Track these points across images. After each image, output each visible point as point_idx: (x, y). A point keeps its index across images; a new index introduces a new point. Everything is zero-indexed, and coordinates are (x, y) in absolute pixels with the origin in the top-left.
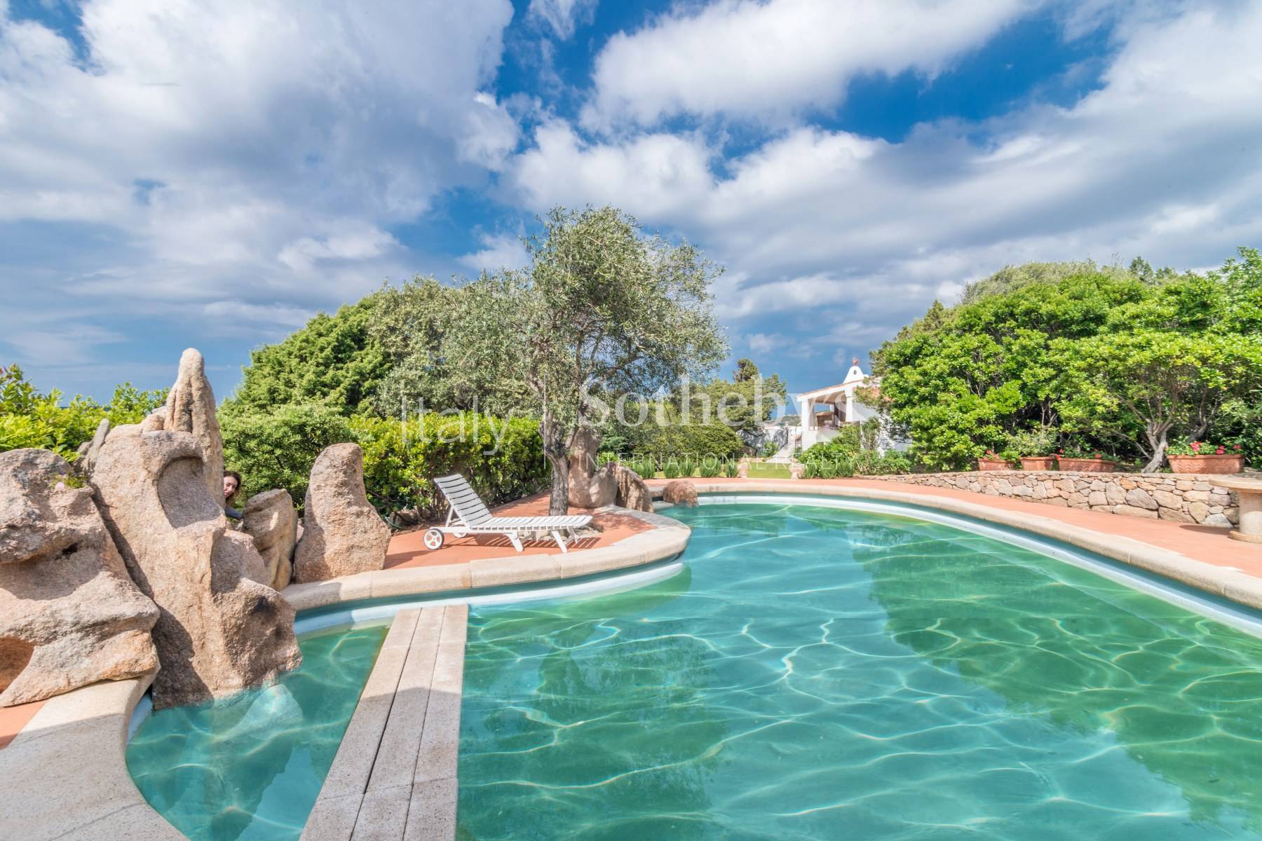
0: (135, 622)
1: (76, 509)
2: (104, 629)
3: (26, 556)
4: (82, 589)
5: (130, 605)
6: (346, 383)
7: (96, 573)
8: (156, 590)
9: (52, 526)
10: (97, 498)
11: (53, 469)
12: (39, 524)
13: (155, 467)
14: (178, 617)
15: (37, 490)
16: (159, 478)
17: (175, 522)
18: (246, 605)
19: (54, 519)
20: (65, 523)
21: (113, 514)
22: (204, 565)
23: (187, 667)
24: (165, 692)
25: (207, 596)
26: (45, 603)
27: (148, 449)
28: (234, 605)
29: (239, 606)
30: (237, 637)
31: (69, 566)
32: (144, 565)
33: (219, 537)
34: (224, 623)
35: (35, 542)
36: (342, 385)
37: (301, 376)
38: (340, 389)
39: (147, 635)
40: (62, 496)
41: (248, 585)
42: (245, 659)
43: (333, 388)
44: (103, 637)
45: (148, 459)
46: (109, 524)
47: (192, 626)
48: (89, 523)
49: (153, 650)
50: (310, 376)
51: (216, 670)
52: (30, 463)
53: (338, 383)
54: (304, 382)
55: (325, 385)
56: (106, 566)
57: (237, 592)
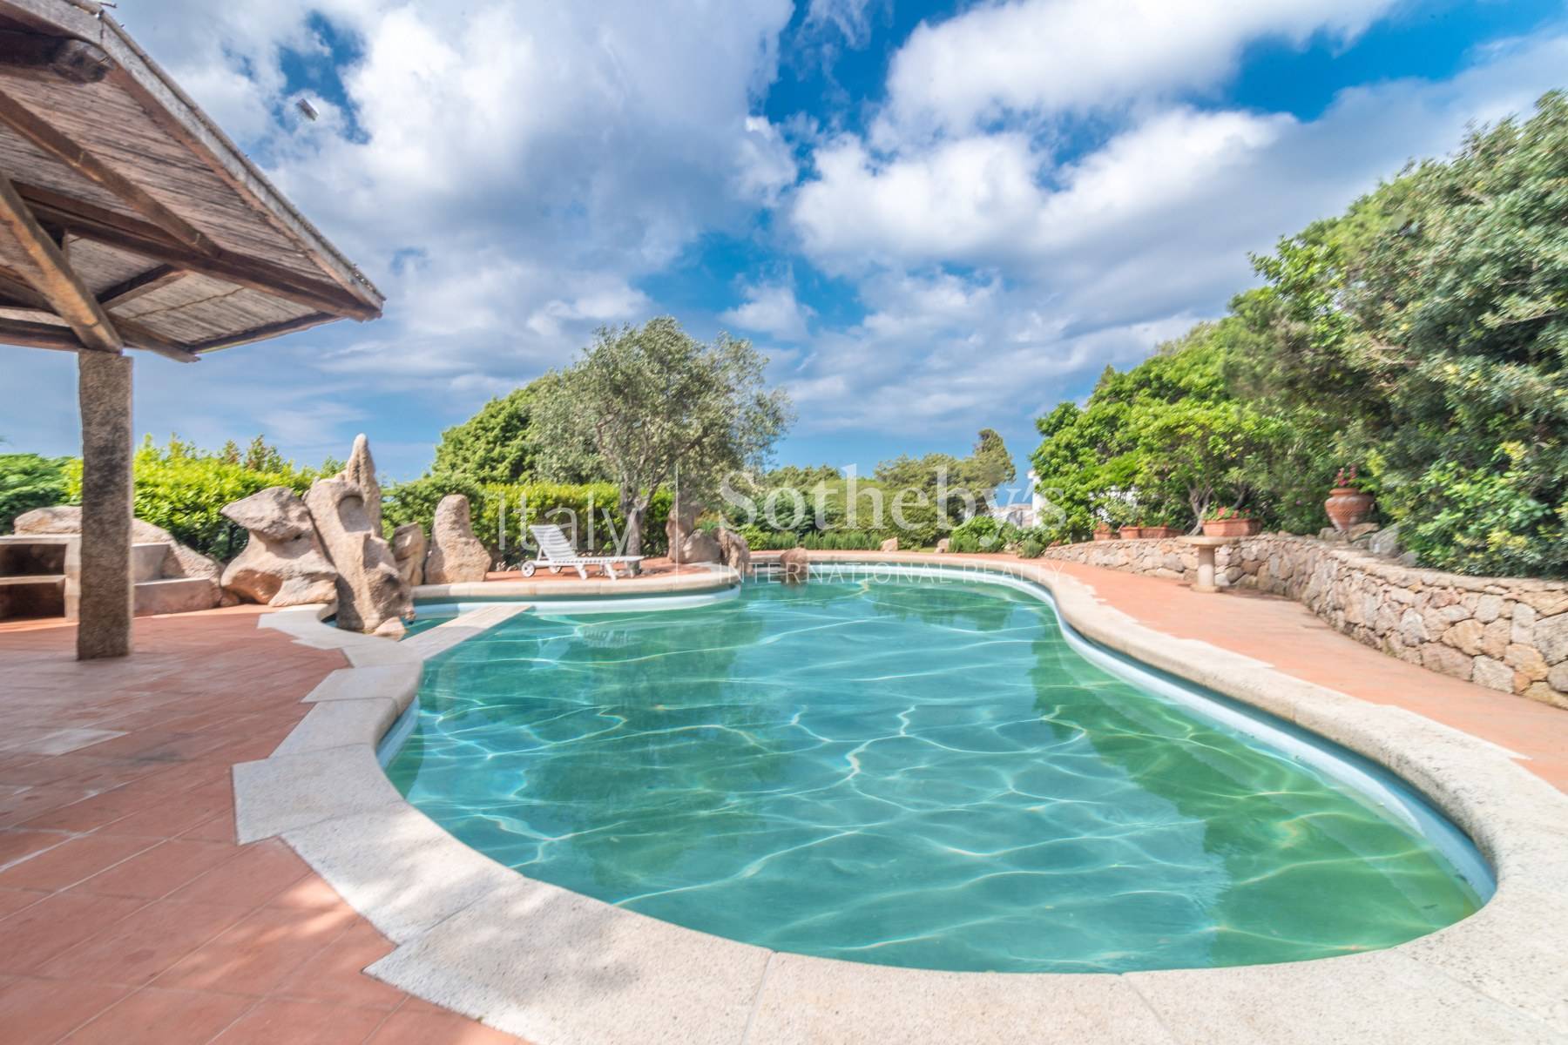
0: (327, 576)
1: (301, 518)
2: (313, 577)
3: (279, 537)
4: (303, 557)
5: (324, 567)
6: (511, 458)
7: (309, 550)
8: (337, 564)
9: (290, 524)
10: (309, 513)
11: (290, 498)
12: (284, 522)
13: (337, 499)
14: (348, 579)
15: (284, 507)
16: (339, 504)
17: (347, 529)
18: (381, 578)
19: (289, 520)
20: (294, 523)
21: (318, 523)
22: (359, 552)
23: (352, 606)
24: (342, 618)
25: (361, 568)
26: (288, 561)
27: (334, 489)
28: (376, 575)
29: (378, 576)
30: (377, 593)
31: (297, 545)
32: (332, 551)
33: (367, 538)
34: (370, 584)
35: (282, 530)
36: (507, 460)
37: (475, 453)
38: (506, 463)
39: (332, 584)
40: (295, 512)
41: (383, 567)
42: (381, 605)
43: (501, 462)
44: (313, 581)
45: (333, 495)
46: (316, 528)
47: (354, 583)
48: (306, 526)
49: (335, 591)
50: (481, 453)
51: (366, 609)
52: (280, 494)
53: (504, 458)
54: (477, 457)
55: (493, 460)
56: (313, 547)
57: (376, 570)
